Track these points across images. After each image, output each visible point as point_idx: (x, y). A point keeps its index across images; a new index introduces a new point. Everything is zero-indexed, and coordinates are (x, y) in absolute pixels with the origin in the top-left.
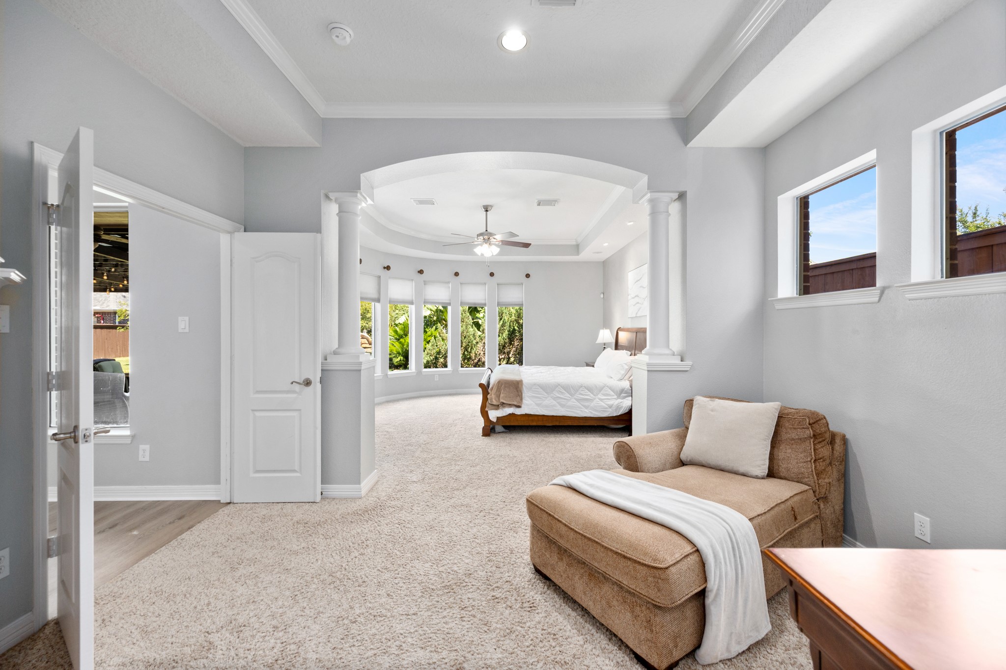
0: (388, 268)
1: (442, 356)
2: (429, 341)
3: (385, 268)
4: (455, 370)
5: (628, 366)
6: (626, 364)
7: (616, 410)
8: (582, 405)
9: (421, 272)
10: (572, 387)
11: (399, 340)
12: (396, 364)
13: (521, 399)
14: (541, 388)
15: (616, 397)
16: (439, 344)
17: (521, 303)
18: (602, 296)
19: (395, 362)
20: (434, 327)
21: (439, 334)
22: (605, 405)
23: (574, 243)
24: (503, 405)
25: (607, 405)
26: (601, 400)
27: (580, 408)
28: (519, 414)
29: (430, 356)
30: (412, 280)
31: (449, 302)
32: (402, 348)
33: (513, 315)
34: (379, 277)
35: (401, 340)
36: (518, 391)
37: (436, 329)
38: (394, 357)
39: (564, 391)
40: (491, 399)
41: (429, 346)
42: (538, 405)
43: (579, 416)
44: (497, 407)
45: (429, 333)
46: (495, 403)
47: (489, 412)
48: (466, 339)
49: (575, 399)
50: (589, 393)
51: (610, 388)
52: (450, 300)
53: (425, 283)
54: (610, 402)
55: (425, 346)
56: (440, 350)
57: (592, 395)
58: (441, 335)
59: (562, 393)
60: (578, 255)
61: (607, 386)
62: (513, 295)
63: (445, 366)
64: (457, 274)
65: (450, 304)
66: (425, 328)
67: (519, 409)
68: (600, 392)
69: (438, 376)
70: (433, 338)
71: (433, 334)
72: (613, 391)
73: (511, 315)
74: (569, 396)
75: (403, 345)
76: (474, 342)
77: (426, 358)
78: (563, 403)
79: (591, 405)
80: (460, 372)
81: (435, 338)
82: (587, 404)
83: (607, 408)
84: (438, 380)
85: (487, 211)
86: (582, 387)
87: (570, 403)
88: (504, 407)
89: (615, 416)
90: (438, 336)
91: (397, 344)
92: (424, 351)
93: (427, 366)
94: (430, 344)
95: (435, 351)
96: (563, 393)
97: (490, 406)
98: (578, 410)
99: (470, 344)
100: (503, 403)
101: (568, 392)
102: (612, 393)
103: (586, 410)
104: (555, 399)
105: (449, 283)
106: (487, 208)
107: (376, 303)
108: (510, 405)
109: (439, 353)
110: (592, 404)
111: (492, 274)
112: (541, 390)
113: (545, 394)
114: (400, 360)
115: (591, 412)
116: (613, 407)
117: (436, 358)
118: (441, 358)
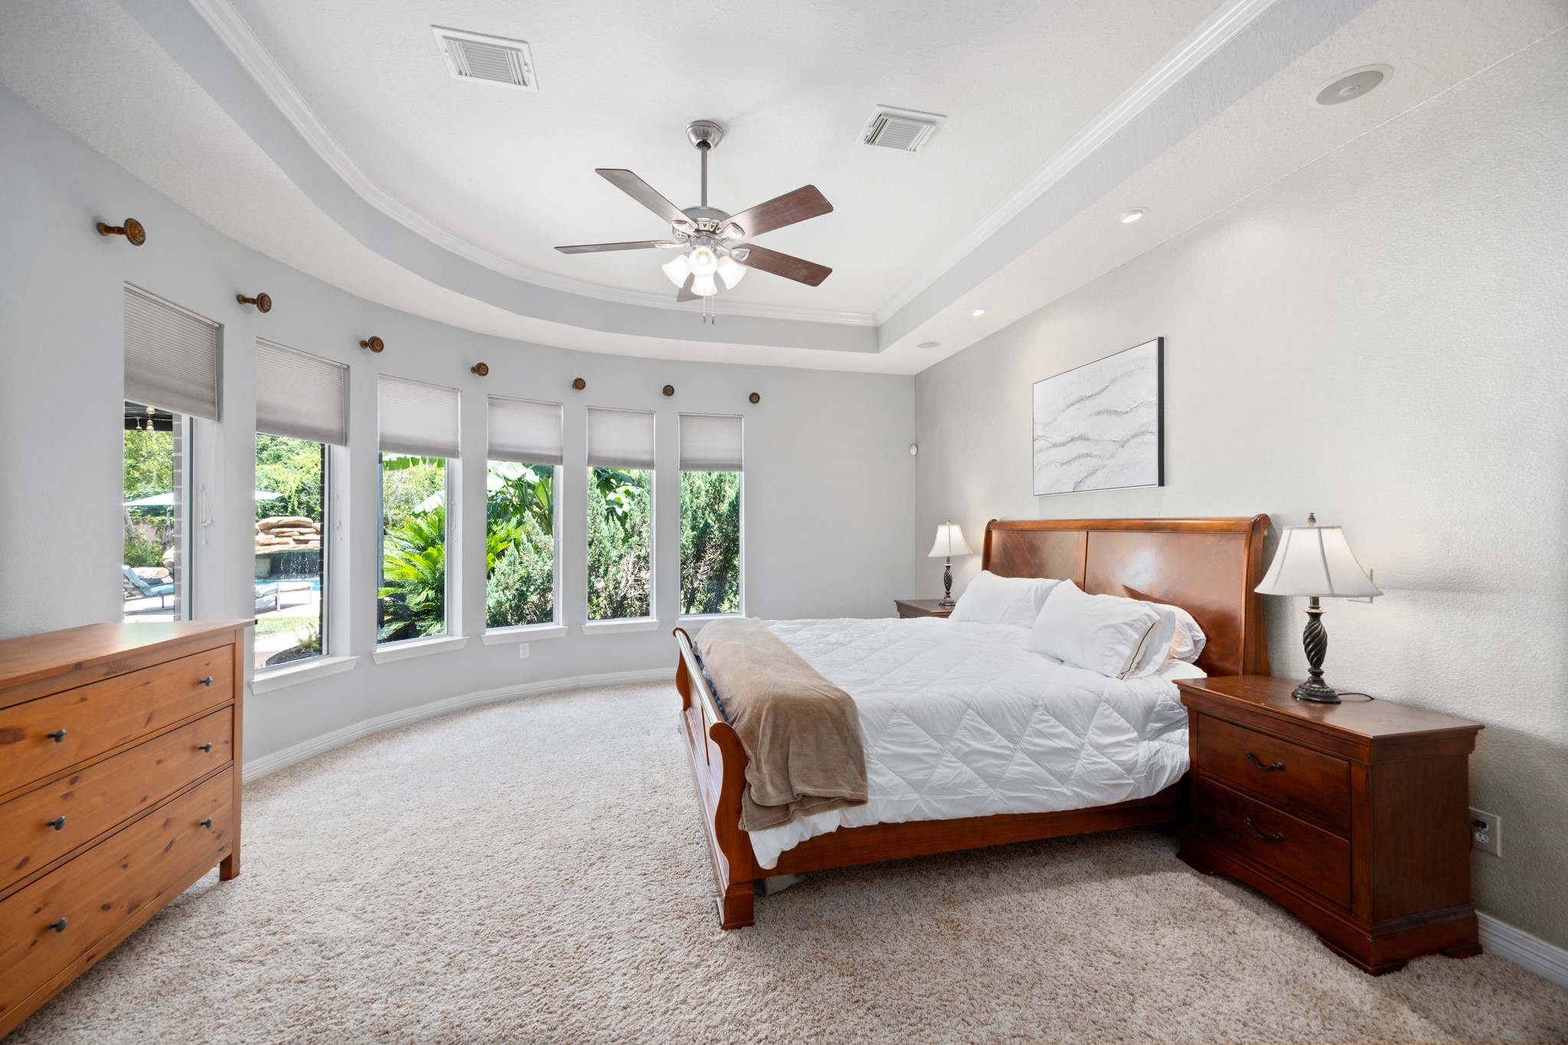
0: (374, 344)
1: (535, 590)
2: (503, 551)
3: (364, 344)
4: (574, 627)
5: (1136, 630)
6: (1130, 625)
7: (1147, 778)
8: (1051, 772)
9: (480, 369)
10: (1009, 710)
11: (424, 549)
12: (415, 609)
13: (862, 772)
14: (914, 721)
15: (1134, 735)
16: (526, 558)
17: (736, 463)
18: (913, 451)
19: (411, 605)
20: (514, 521)
21: (528, 535)
22: (1116, 766)
23: (870, 323)
24: (806, 804)
25: (1121, 764)
26: (1100, 748)
27: (1046, 783)
28: (855, 826)
29: (506, 588)
30: (455, 390)
31: (557, 453)
32: (433, 572)
33: (703, 493)
34: (347, 369)
35: (430, 550)
36: (844, 741)
37: (520, 523)
38: (410, 592)
39: (988, 728)
40: (762, 787)
41: (501, 565)
42: (916, 786)
43: (1043, 811)
44: (782, 815)
45: (502, 534)
46: (774, 797)
47: (754, 837)
48: (593, 547)
49: (1027, 752)
50: (1062, 729)
51: (1117, 708)
52: (561, 450)
53: (493, 401)
54: (1127, 756)
55: (492, 565)
56: (529, 574)
57: (1073, 736)
58: (533, 538)
59: (984, 733)
60: (878, 353)
61: (1107, 701)
62: (715, 442)
63: (546, 616)
64: (579, 384)
65: (559, 460)
66: (489, 524)
67: (857, 809)
68: (1090, 720)
69: (527, 645)
70: (512, 544)
71: (512, 537)
72: (1123, 713)
73: (694, 493)
74: (1005, 742)
75: (435, 562)
76: (614, 554)
77: (496, 595)
78: (994, 771)
79: (1076, 771)
80: (587, 633)
81: (517, 545)
82: (1063, 767)
83: (1120, 777)
84: (528, 656)
85: (704, 145)
86: (1036, 707)
87: (1013, 770)
88: (808, 812)
89: (1145, 798)
90: (525, 540)
91: (418, 560)
92: (489, 578)
93: (497, 620)
94: (505, 560)
95: (517, 577)
96: (988, 733)
97: (758, 813)
98: (1041, 792)
99: (602, 559)
100: (805, 796)
101: (999, 731)
102: (1122, 722)
103: (1064, 790)
104: (968, 757)
105: (557, 405)
106: (707, 134)
107: (332, 445)
108: (829, 799)
109: (527, 580)
110: (1079, 767)
111: (668, 391)
112: (919, 730)
113: (935, 744)
114: (427, 600)
115: (1077, 794)
116: (1139, 765)
117: (522, 596)
118: (532, 593)
